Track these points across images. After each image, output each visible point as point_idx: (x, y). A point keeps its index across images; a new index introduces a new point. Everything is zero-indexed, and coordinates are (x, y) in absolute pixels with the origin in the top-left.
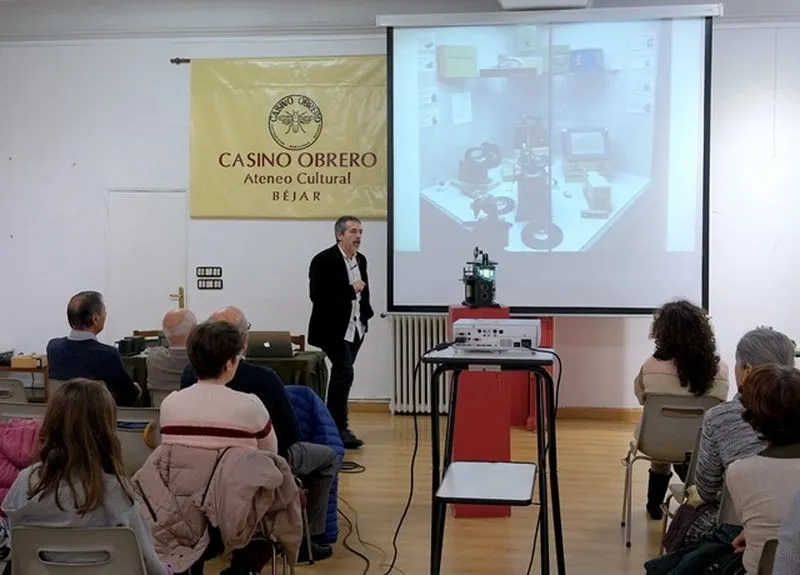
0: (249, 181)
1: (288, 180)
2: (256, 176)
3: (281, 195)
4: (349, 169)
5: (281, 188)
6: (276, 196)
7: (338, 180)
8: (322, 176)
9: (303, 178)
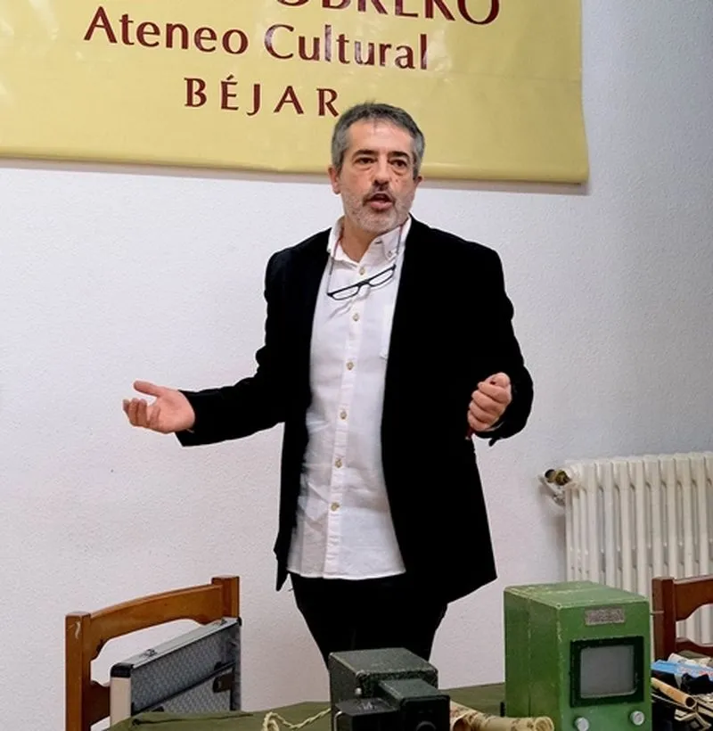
0: (100, 33)
1: (235, 42)
2: (125, 20)
3: (213, 92)
4: (422, 24)
5: (213, 66)
6: (195, 92)
7: (391, 55)
8: (342, 40)
9: (285, 42)
